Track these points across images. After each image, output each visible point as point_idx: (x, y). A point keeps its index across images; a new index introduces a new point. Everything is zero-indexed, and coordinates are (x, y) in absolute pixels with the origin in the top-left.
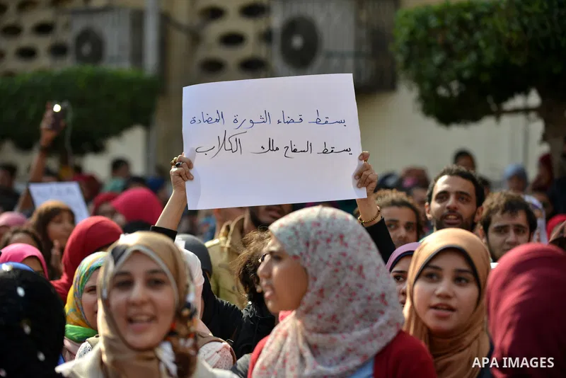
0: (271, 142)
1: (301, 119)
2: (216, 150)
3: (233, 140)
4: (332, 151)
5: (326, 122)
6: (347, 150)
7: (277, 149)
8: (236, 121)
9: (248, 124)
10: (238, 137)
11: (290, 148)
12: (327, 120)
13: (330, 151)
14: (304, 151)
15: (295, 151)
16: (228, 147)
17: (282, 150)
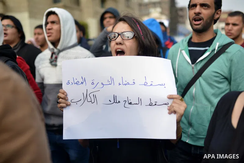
0: (115, 98)
1: (134, 82)
2: (82, 101)
3: (91, 95)
4: (156, 104)
5: (151, 85)
6: (166, 104)
7: (119, 102)
8: (93, 83)
9: (100, 85)
10: (95, 93)
11: (127, 101)
12: (152, 83)
13: (154, 104)
14: (136, 104)
15: (130, 103)
16: (89, 100)
17: (122, 103)
